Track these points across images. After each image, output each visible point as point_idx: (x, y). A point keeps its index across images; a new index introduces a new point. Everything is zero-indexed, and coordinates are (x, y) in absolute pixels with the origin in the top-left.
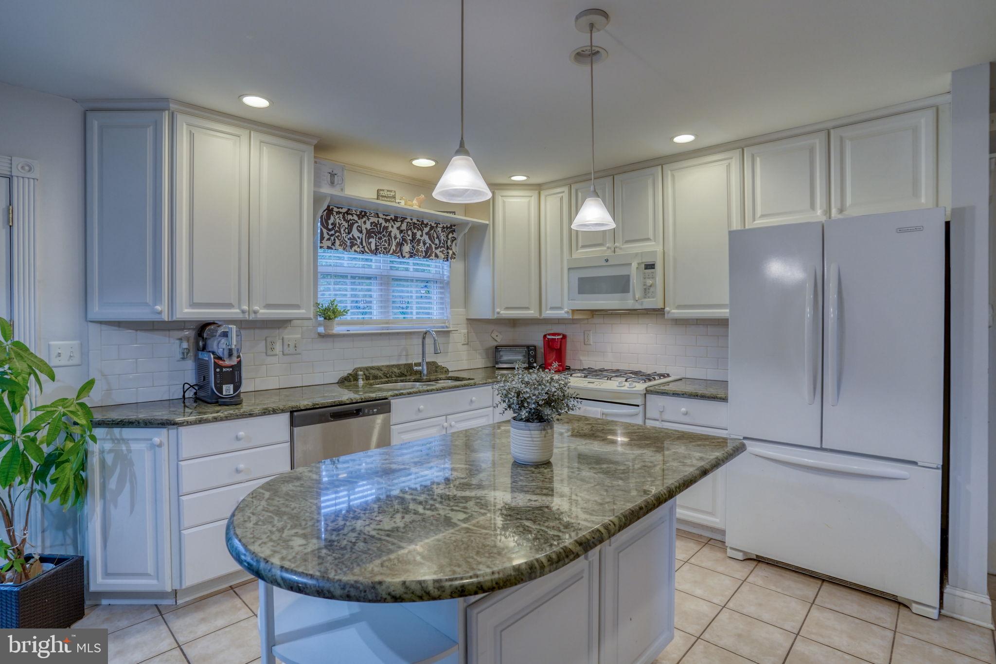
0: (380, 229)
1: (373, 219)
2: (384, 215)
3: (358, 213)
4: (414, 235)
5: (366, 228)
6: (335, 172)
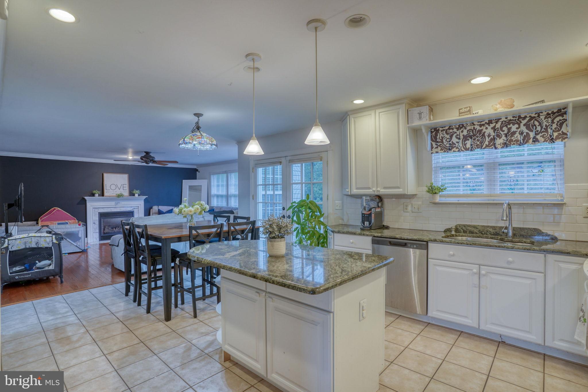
1: (468, 128)
2: (478, 122)
3: (457, 127)
4: (509, 129)
5: (463, 135)
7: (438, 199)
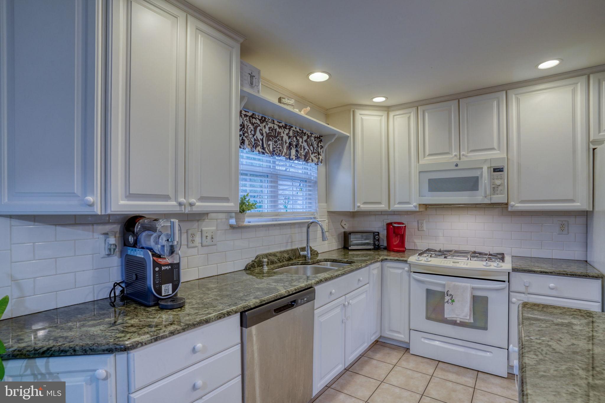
0: (275, 134)
1: (270, 125)
3: (260, 118)
4: (297, 141)
6: (253, 74)
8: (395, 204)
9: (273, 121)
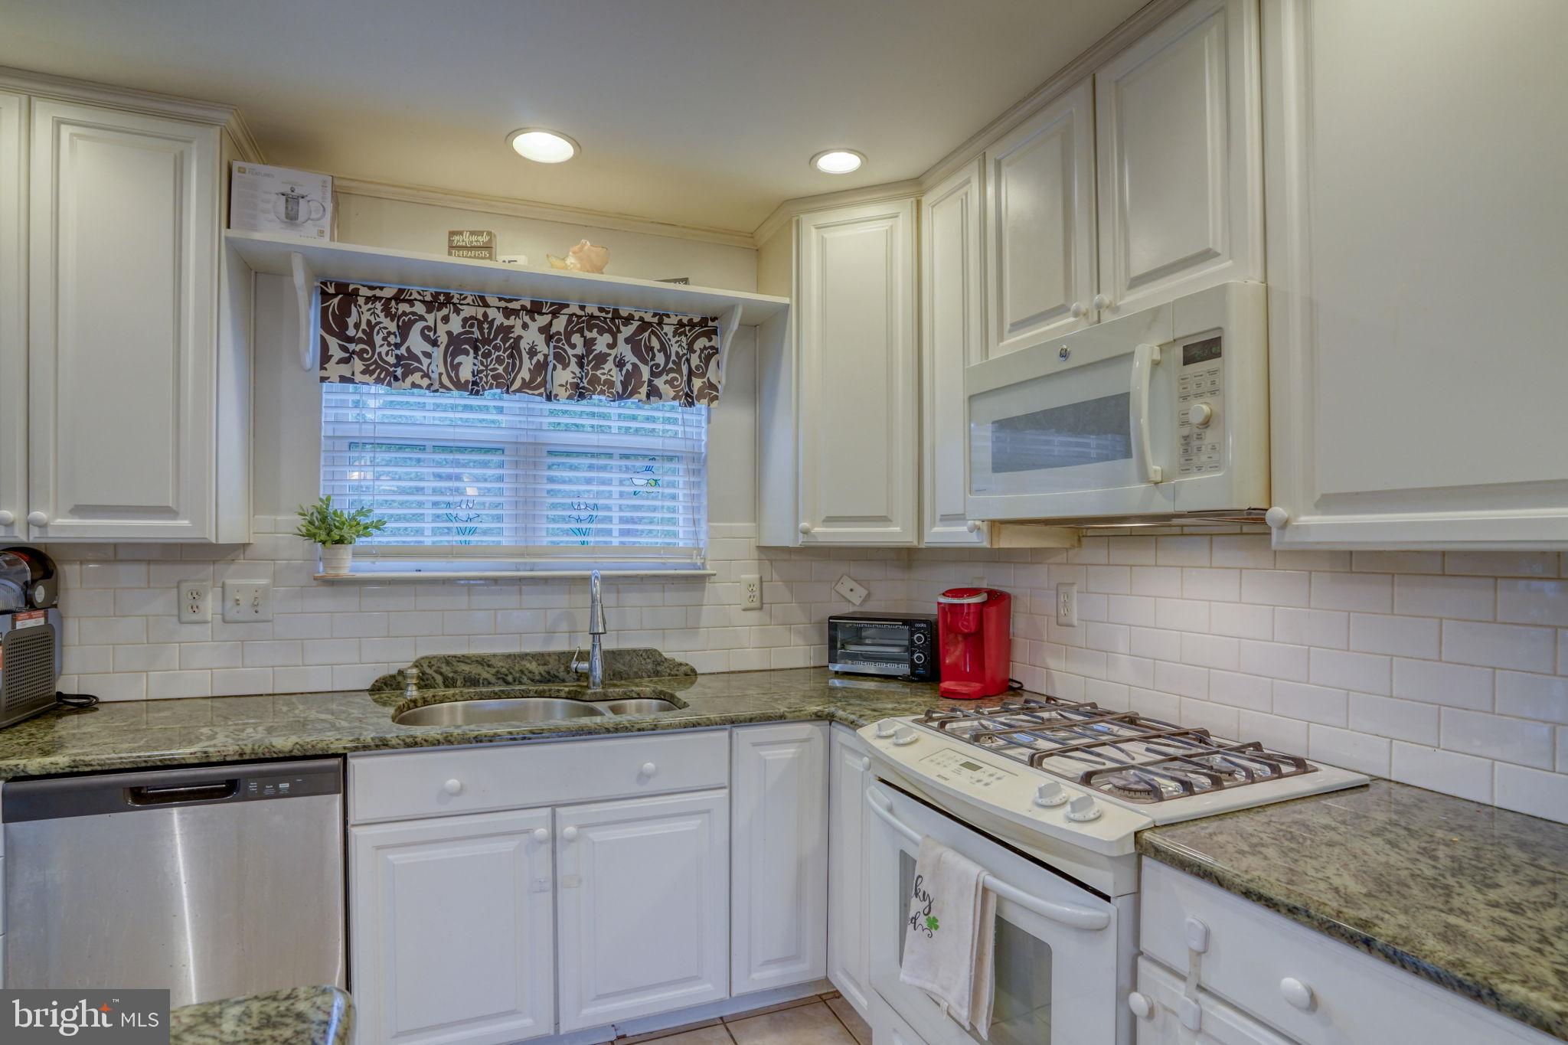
0: (489, 333)
1: (467, 311)
2: (500, 299)
3: (428, 298)
4: (589, 344)
5: (449, 333)
6: (298, 191)
7: (348, 564)
8: (933, 524)
9: (482, 298)
